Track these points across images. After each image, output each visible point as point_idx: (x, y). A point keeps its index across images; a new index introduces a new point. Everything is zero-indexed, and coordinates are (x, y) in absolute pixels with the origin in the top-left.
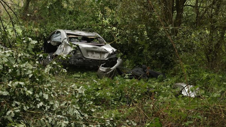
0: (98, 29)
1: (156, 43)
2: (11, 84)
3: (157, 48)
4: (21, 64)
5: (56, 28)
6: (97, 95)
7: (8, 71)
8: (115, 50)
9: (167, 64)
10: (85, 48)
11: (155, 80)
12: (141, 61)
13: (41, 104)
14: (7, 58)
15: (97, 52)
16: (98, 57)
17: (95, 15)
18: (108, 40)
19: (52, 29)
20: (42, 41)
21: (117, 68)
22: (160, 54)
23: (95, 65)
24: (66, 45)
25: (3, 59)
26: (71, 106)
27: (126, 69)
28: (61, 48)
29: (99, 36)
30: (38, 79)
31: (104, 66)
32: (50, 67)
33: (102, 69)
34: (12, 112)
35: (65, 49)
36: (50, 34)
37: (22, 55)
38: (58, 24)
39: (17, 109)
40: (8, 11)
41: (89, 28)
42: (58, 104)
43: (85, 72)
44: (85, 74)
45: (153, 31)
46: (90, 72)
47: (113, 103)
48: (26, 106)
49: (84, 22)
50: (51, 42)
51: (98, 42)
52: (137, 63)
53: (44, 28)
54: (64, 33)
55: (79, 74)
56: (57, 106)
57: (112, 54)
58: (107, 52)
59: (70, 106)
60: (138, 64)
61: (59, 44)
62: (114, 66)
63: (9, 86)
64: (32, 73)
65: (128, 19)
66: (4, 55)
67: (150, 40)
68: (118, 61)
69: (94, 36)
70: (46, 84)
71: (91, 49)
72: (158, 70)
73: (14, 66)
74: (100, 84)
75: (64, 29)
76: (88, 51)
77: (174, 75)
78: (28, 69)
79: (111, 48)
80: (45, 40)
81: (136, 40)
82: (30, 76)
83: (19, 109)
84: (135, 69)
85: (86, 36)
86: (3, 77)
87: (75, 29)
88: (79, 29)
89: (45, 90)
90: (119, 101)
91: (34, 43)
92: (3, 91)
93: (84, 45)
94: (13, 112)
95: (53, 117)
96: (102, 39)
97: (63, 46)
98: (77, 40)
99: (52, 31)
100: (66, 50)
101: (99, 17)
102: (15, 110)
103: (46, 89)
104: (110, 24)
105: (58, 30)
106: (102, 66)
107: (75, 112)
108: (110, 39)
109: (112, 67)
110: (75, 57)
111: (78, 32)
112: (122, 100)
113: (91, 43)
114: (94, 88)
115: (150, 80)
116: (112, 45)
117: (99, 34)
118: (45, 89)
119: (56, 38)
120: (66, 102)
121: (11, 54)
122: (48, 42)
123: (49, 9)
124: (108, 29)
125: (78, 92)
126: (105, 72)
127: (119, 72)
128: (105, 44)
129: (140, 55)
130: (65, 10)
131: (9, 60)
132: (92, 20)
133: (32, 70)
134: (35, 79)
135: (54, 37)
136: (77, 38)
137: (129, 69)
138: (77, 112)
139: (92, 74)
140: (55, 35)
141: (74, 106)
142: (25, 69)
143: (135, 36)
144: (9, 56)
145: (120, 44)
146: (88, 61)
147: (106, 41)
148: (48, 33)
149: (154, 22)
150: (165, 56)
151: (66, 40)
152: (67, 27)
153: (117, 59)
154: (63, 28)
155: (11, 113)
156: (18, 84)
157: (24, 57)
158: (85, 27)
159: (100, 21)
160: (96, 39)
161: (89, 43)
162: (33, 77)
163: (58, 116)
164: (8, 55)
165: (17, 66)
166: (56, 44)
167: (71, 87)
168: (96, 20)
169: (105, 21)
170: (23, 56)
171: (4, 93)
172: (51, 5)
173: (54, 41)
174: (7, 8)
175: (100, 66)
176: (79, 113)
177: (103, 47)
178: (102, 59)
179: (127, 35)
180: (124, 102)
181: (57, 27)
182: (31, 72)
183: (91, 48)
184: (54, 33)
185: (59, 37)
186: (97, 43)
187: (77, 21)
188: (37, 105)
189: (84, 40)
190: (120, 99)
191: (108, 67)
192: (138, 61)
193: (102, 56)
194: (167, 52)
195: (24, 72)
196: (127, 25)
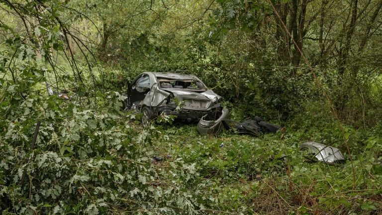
0: (195, 70)
1: (271, 87)
2: (93, 163)
3: (272, 94)
4: (106, 130)
5: (143, 71)
6: (205, 164)
7: (87, 142)
8: (219, 97)
9: (286, 114)
10: (181, 95)
11: (272, 136)
12: (252, 111)
13: (136, 191)
14: (86, 121)
15: (196, 100)
16: (198, 107)
17: (192, 53)
18: (209, 84)
19: (137, 71)
20: (125, 87)
21: (223, 122)
22: (278, 102)
23: (194, 118)
24: (157, 92)
25: (80, 123)
26: (180, 194)
27: (233, 122)
28: (150, 96)
29: (198, 79)
30: (129, 152)
31: (206, 119)
32: (146, 134)
33: (203, 123)
34: (95, 207)
35: (154, 97)
36: (135, 78)
37: (107, 116)
38: (145, 65)
39: (102, 202)
40: (82, 48)
41: (185, 69)
42: (161, 192)
43: (181, 126)
44: (181, 129)
45: (267, 72)
46: (188, 127)
47: (227, 174)
48: (113, 193)
49: (178, 62)
50: (137, 88)
51: (197, 87)
52: (247, 114)
53: (127, 70)
54: (153, 76)
55: (174, 129)
56: (159, 193)
57: (215, 103)
58: (209, 100)
59: (178, 194)
60: (249, 115)
61: (148, 90)
62: (219, 118)
63: (90, 167)
64: (122, 143)
65: (234, 57)
66: (81, 118)
67: (265, 84)
68: (223, 112)
69: (192, 80)
70: (141, 158)
71: (189, 97)
72: (275, 123)
73: (96, 134)
74: (207, 148)
75: (153, 71)
76: (184, 98)
77: (296, 128)
78: (115, 137)
79: (214, 95)
80: (130, 86)
81: (246, 84)
82: (119, 147)
83: (105, 201)
84: (246, 122)
85: (181, 80)
86: (80, 150)
87: (166, 72)
88: (172, 71)
89: (141, 170)
90: (235, 172)
91: (122, 99)
92: (82, 175)
93: (179, 92)
94: (97, 207)
95: (155, 212)
96: (201, 83)
97: (152, 93)
98: (168, 84)
99: (137, 75)
100: (157, 98)
101: (196, 55)
102: (99, 203)
103: (143, 168)
104: (212, 63)
105: (145, 73)
106: (203, 119)
107: (187, 203)
108: (211, 83)
109: (216, 119)
110: (168, 107)
111: (170, 75)
112: (239, 170)
113: (187, 89)
114: (200, 154)
115: (266, 136)
116: (215, 91)
117: (197, 76)
118: (141, 167)
119: (143, 83)
120: (172, 188)
121: (90, 116)
122: (133, 88)
123: (132, 45)
124: (209, 70)
125: (189, 172)
126: (206, 127)
127: (225, 125)
128: (206, 90)
129: (250, 103)
130: (152, 46)
131: (88, 125)
132: (188, 59)
133: (121, 138)
134: (126, 151)
135: (141, 82)
136: (169, 82)
137: (238, 121)
138: (188, 203)
139: (191, 129)
140: (141, 79)
141: (185, 194)
142: (111, 138)
143: (245, 79)
144: (89, 119)
145: (225, 89)
146: (185, 113)
147: (207, 86)
148: (132, 77)
149: (268, 60)
150: (283, 104)
151: (156, 86)
152: (157, 69)
153: (221, 108)
154: (151, 69)
155: (93, 208)
156: (103, 163)
157: (109, 119)
158: (180, 68)
159: (198, 60)
160: (194, 83)
161: (186, 89)
162: (122, 148)
163: (162, 209)
164: (87, 117)
165: (100, 134)
166: (142, 91)
167: (176, 161)
168: (193, 59)
169: (205, 60)
170: (107, 118)
171: (83, 179)
172: (134, 41)
173: (140, 87)
174: (81, 45)
175: (201, 118)
176: (192, 205)
177: (203, 94)
178: (202, 109)
179: (234, 78)
180: (242, 173)
181: (143, 68)
182: (119, 141)
183: (189, 95)
184: (140, 77)
185: (147, 82)
186: (196, 89)
187: (169, 61)
188: (130, 192)
189: (179, 85)
190: (237, 169)
191: (212, 120)
192: (249, 110)
193: (203, 105)
194: (286, 99)
195: (109, 142)
196: (234, 65)
